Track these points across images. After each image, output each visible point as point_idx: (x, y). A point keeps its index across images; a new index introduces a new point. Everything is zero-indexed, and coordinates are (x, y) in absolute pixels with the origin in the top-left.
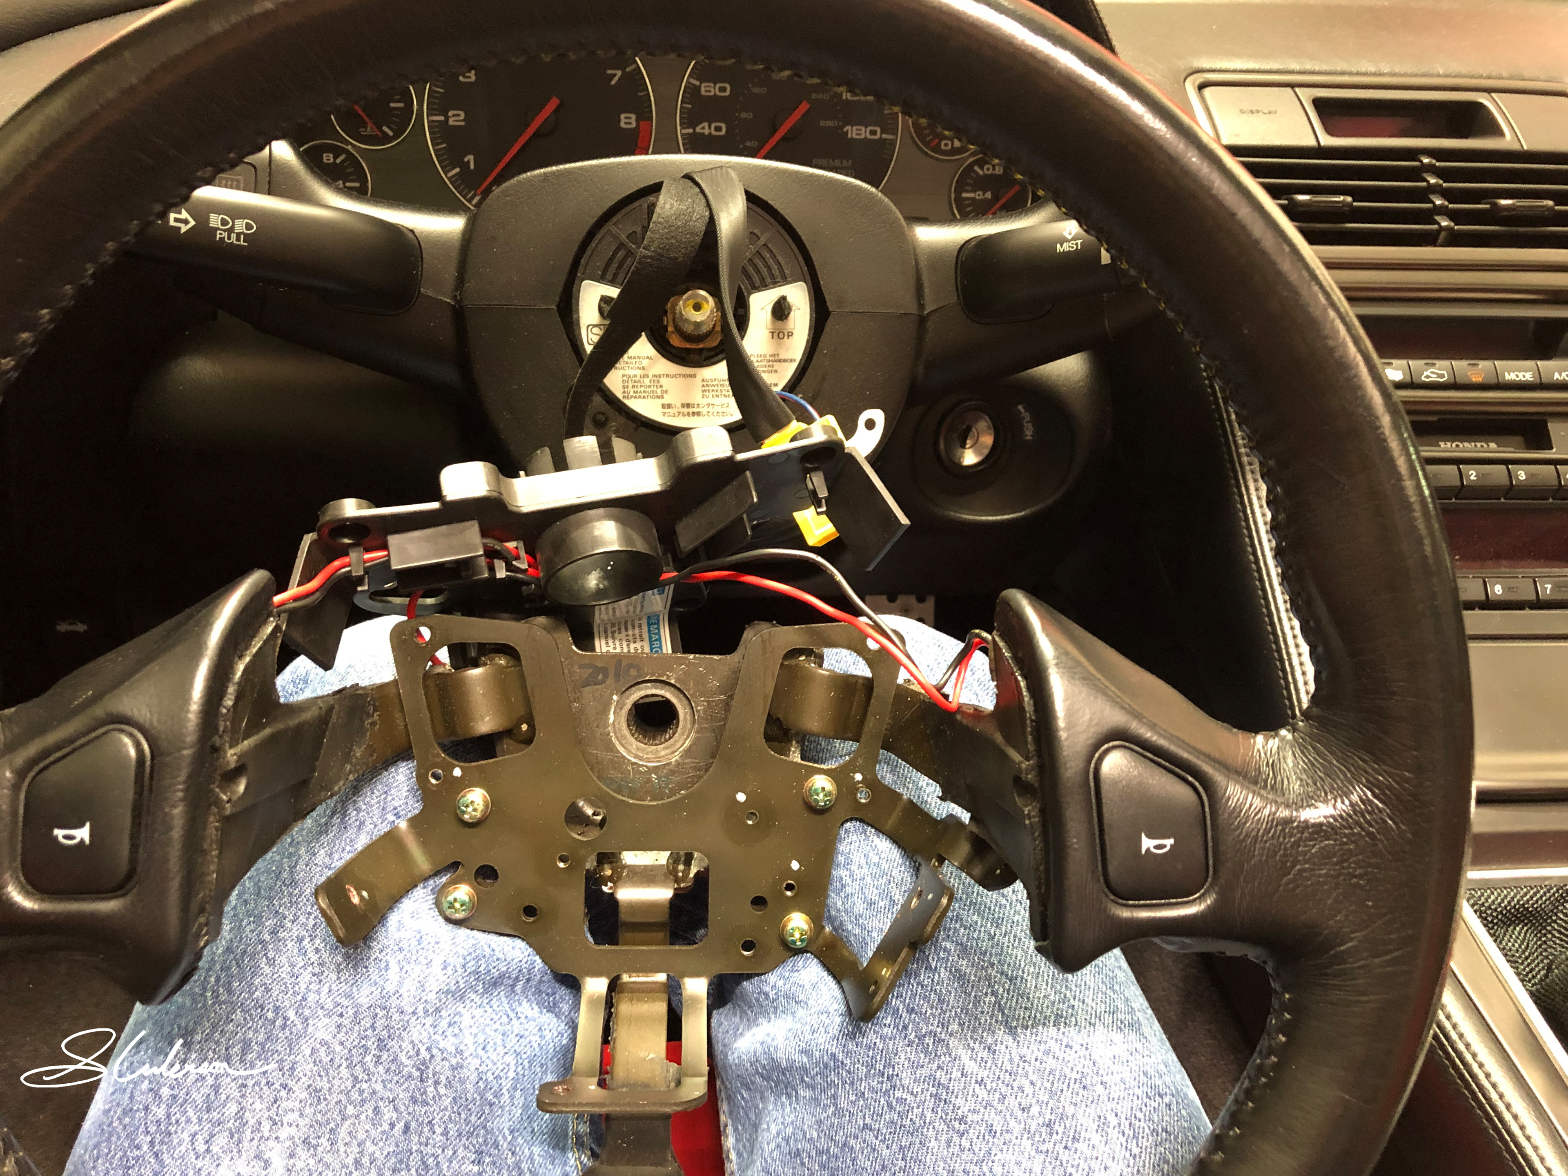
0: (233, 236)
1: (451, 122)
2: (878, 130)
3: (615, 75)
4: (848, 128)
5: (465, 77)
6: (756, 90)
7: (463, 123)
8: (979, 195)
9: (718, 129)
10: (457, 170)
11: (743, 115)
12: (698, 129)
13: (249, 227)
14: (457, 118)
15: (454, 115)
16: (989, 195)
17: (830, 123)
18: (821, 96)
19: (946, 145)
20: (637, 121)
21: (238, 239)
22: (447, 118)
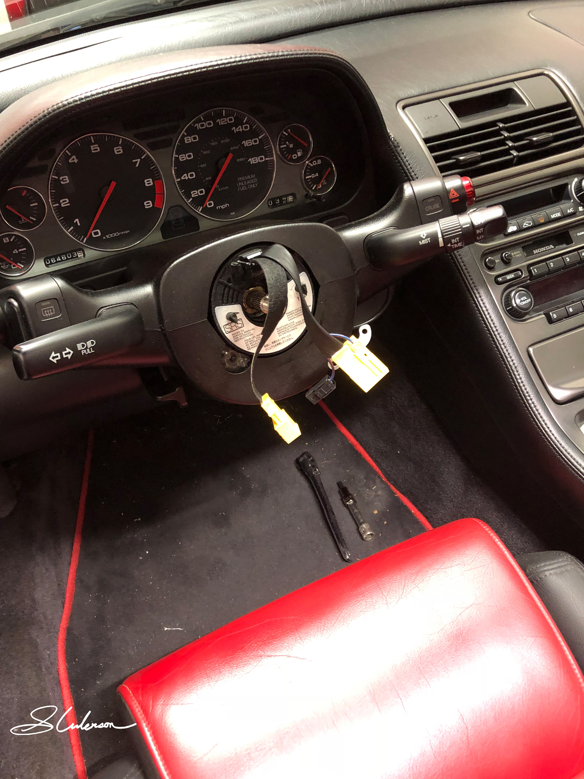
0: (88, 350)
1: (63, 206)
2: (263, 157)
3: (137, 162)
4: (250, 159)
5: (64, 181)
6: (205, 153)
7: (69, 204)
8: (313, 176)
9: (192, 175)
10: (72, 228)
11: (202, 166)
12: (182, 178)
13: (92, 343)
14: (65, 203)
15: (63, 202)
16: (317, 175)
17: (241, 160)
18: (235, 148)
19: (295, 156)
20: (153, 181)
21: (90, 351)
22: (60, 204)
